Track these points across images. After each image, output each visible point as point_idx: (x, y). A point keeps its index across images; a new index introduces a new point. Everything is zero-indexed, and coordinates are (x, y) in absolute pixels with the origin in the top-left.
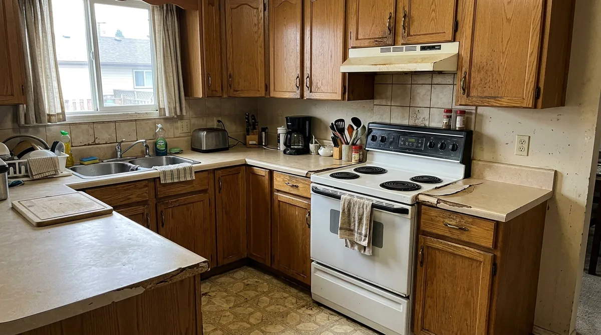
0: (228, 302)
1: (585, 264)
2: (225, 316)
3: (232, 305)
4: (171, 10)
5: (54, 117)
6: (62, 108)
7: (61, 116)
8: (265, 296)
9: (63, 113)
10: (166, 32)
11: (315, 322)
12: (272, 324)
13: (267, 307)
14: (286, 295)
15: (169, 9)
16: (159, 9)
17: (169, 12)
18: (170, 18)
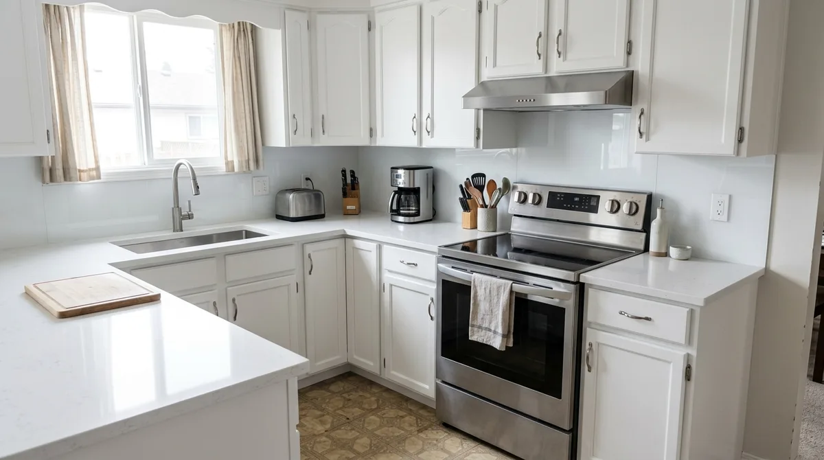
0: (323, 423)
1: (809, 366)
2: (320, 442)
3: (328, 426)
4: (244, 30)
5: (85, 174)
6: (97, 162)
7: (94, 173)
8: (373, 415)
9: (97, 169)
10: (237, 59)
11: (443, 450)
12: (385, 452)
13: (376, 430)
14: (402, 413)
15: (242, 30)
16: (228, 28)
17: (242, 33)
18: (243, 40)
